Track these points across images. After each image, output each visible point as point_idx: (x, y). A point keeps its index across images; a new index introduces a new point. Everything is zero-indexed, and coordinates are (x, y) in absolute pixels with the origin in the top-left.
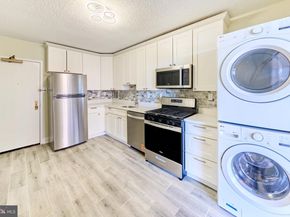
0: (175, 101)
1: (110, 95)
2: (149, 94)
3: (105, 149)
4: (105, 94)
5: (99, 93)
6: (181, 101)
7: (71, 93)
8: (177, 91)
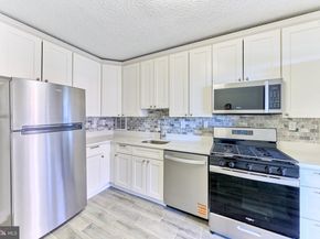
0: (239, 132)
1: (111, 123)
2: (183, 123)
3: (125, 220)
4: (104, 122)
5: (95, 122)
6: (251, 133)
7: (48, 122)
8: (235, 118)
